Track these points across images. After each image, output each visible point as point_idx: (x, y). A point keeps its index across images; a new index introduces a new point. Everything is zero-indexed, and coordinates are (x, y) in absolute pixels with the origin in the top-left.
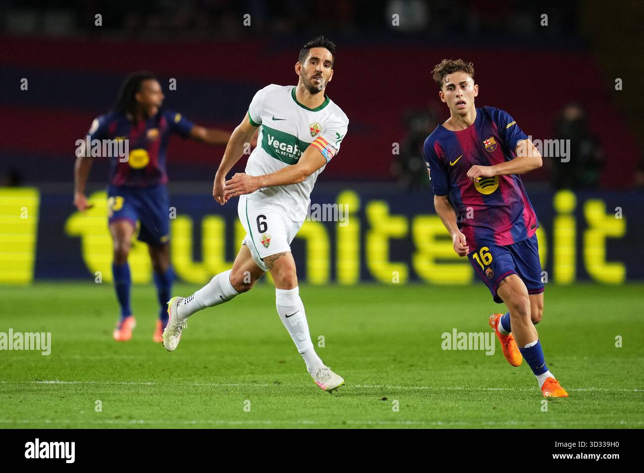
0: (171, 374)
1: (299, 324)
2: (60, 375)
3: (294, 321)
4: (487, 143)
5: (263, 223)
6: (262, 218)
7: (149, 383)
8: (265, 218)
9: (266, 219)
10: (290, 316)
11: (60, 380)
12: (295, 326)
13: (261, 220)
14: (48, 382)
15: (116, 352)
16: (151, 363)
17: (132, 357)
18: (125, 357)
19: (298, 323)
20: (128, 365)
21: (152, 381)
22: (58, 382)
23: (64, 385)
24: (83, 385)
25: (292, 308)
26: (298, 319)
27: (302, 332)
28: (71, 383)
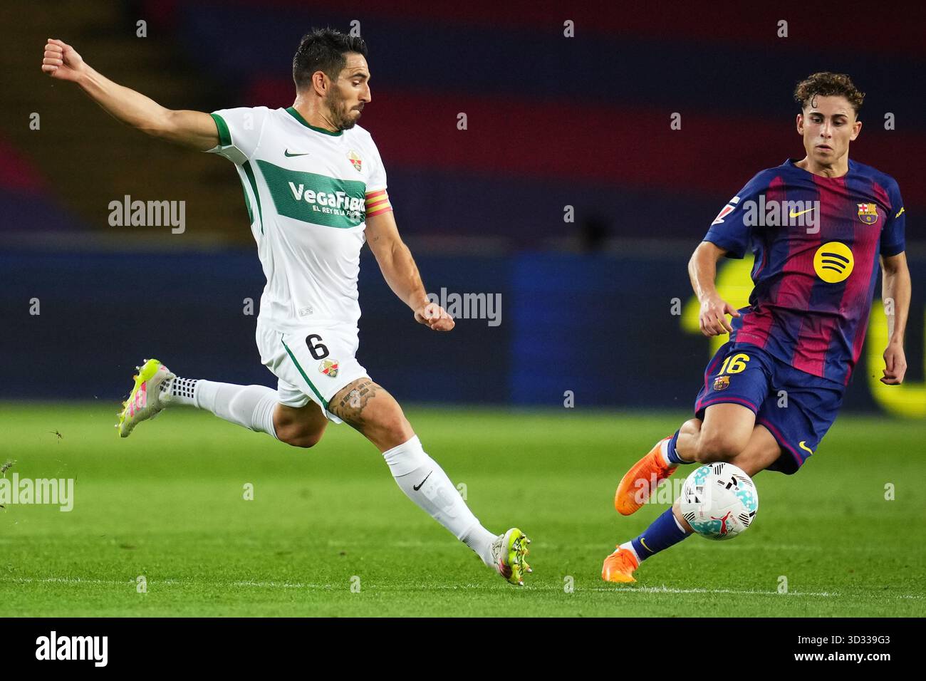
0: (864, 578)
1: (441, 491)
2: (668, 577)
3: (430, 490)
4: (864, 208)
5: (318, 346)
6: (315, 339)
7: (825, 594)
8: (319, 338)
9: (321, 340)
10: (420, 486)
11: (670, 585)
12: (435, 498)
13: (314, 342)
14: (647, 590)
15: (767, 539)
16: (830, 558)
17: (795, 547)
18: (784, 547)
19: (438, 492)
20: (789, 562)
21: (830, 591)
22: (665, 589)
23: (675, 594)
24: (709, 595)
25: (417, 472)
26: (436, 484)
27: (451, 504)
28: (686, 591)
